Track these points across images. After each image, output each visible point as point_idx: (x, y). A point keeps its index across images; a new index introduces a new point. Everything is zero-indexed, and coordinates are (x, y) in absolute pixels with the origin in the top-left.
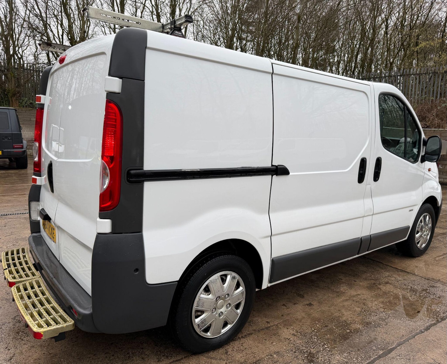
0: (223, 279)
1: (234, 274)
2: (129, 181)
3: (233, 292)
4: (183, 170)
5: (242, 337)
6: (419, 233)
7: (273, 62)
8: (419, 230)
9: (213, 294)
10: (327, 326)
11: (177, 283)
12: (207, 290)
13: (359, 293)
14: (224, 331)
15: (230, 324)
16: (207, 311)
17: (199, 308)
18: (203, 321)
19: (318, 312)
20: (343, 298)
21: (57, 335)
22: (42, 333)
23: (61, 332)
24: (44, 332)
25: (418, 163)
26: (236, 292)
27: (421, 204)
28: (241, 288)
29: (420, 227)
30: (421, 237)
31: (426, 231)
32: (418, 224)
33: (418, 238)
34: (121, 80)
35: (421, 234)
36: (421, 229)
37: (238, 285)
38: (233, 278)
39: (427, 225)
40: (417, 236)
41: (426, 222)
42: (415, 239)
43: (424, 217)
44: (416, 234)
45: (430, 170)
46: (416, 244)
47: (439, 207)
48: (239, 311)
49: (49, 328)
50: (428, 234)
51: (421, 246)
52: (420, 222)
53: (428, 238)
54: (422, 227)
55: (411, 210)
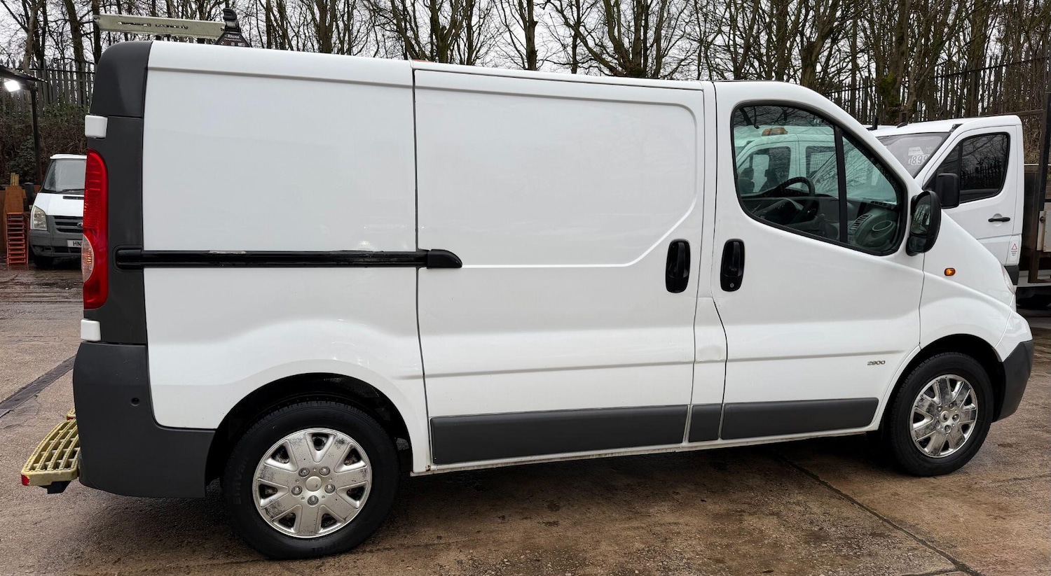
0: (318, 442)
1: (341, 435)
2: (119, 266)
3: (340, 465)
4: (211, 252)
5: (371, 551)
6: (925, 421)
7: (415, 67)
8: (923, 411)
9: (293, 463)
10: (539, 561)
11: (214, 432)
12: (283, 454)
13: (681, 521)
14: (323, 532)
15: (340, 522)
16: (282, 489)
17: (266, 482)
18: (274, 505)
19: (553, 536)
20: (635, 524)
21: (50, 484)
22: (29, 478)
23: (54, 480)
24: (31, 476)
25: (896, 256)
26: (345, 468)
27: (917, 350)
28: (361, 464)
29: (926, 405)
30: (932, 430)
31: (953, 418)
32: (919, 398)
33: (919, 430)
34: (106, 119)
35: (931, 424)
36: (929, 411)
37: (353, 456)
38: (338, 442)
39: (954, 404)
40: (916, 425)
41: (947, 397)
42: (913, 433)
43: (942, 383)
44: (911, 421)
45: (949, 273)
46: (918, 446)
47: (1002, 363)
48: (358, 503)
49: (38, 472)
50: (965, 428)
51: (936, 451)
52: (925, 393)
53: (967, 436)
54: (931, 405)
55: (876, 363)
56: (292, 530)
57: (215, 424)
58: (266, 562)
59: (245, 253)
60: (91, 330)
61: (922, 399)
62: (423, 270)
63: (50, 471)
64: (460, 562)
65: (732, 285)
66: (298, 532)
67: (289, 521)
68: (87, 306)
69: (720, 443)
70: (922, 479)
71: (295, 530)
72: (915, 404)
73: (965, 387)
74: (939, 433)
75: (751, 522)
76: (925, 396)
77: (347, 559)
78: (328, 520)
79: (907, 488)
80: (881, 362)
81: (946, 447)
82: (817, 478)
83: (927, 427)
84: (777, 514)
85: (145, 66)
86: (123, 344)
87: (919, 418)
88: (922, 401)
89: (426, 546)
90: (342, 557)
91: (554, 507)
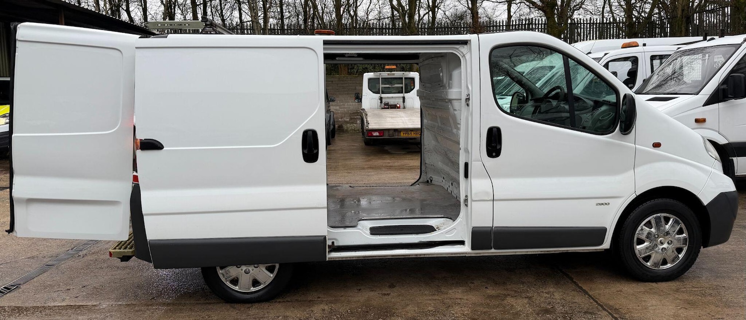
5: (280, 302)
6: (646, 244)
8: (643, 237)
13: (465, 297)
14: (253, 289)
15: (262, 284)
21: (121, 257)
23: (125, 255)
24: (113, 252)
25: (613, 136)
27: (634, 196)
29: (645, 233)
30: (651, 250)
31: (668, 243)
32: (639, 228)
33: (641, 250)
35: (650, 246)
36: (647, 237)
39: (668, 233)
40: (638, 247)
41: (662, 228)
42: (637, 252)
43: (658, 220)
44: (635, 244)
45: (657, 145)
46: (641, 260)
47: (705, 206)
48: (272, 274)
49: (117, 250)
50: (679, 250)
51: (656, 264)
52: (645, 225)
53: (681, 256)
54: (649, 234)
55: (603, 204)
61: (642, 229)
63: (122, 250)
64: (324, 310)
65: (494, 154)
66: (240, 289)
67: (235, 282)
69: (493, 252)
70: (647, 284)
71: (238, 287)
72: (637, 232)
73: (676, 222)
74: (657, 252)
76: (644, 227)
77: (265, 305)
78: (256, 283)
79: (630, 288)
80: (606, 204)
81: (665, 262)
82: (572, 279)
83: (647, 248)
87: (640, 242)
88: (643, 230)
89: (310, 301)
91: (392, 286)
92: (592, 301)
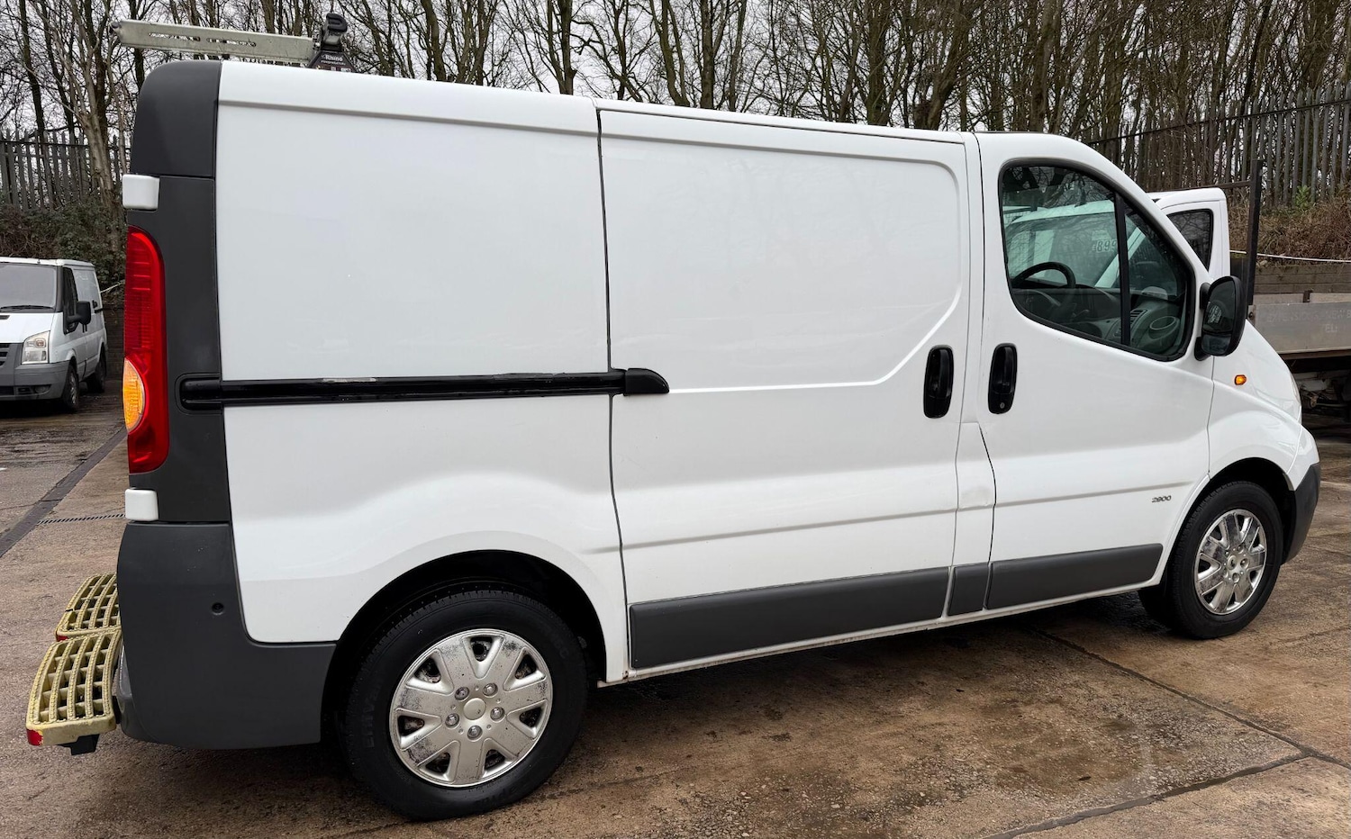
0: (479, 649)
1: (511, 638)
2: (184, 404)
3: (511, 680)
4: (325, 381)
5: (552, 797)
6: (1212, 569)
7: (600, 106)
8: (1209, 557)
9: (445, 682)
10: (787, 790)
11: (334, 645)
12: (431, 669)
13: (945, 720)
14: (488, 775)
15: (510, 759)
16: (431, 720)
17: (409, 712)
18: (420, 744)
19: (791, 755)
20: (890, 729)
21: (75, 740)
22: (41, 734)
23: (82, 734)
24: (44, 731)
25: (1183, 363)
26: (518, 682)
27: (1206, 481)
28: (538, 675)
29: (1213, 549)
30: (1219, 580)
31: (1241, 564)
32: (1204, 540)
33: (1205, 581)
34: (157, 180)
35: (1217, 572)
36: (1216, 557)
37: (527, 666)
38: (505, 647)
39: (1243, 545)
40: (1202, 576)
41: (1236, 538)
42: (1198, 586)
43: (1230, 520)
44: (1196, 571)
45: (1240, 381)
46: (1203, 601)
47: (1293, 492)
48: (535, 731)
49: (54, 723)
50: (1253, 575)
51: (1222, 606)
52: (1211, 535)
53: (1255, 584)
54: (1219, 549)
55: (1162, 499)
56: (445, 777)
57: (335, 633)
58: (409, 826)
59: (375, 380)
60: (141, 505)
61: (1208, 542)
62: (618, 398)
64: (683, 802)
65: (1002, 406)
66: (455, 778)
67: (440, 765)
68: (134, 468)
69: (984, 614)
70: (1207, 642)
71: (449, 776)
72: (1200, 548)
73: (1254, 525)
74: (1227, 583)
75: (1031, 713)
76: (1211, 538)
78: (494, 758)
79: (1196, 656)
80: (1166, 498)
81: (1232, 602)
82: (1083, 651)
83: (1214, 577)
84: (1058, 701)
85: (215, 99)
86: (193, 523)
87: (1204, 566)
88: (1208, 543)
89: (627, 782)
90: (514, 808)
91: (774, 715)
92: (1167, 692)
